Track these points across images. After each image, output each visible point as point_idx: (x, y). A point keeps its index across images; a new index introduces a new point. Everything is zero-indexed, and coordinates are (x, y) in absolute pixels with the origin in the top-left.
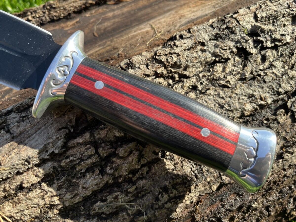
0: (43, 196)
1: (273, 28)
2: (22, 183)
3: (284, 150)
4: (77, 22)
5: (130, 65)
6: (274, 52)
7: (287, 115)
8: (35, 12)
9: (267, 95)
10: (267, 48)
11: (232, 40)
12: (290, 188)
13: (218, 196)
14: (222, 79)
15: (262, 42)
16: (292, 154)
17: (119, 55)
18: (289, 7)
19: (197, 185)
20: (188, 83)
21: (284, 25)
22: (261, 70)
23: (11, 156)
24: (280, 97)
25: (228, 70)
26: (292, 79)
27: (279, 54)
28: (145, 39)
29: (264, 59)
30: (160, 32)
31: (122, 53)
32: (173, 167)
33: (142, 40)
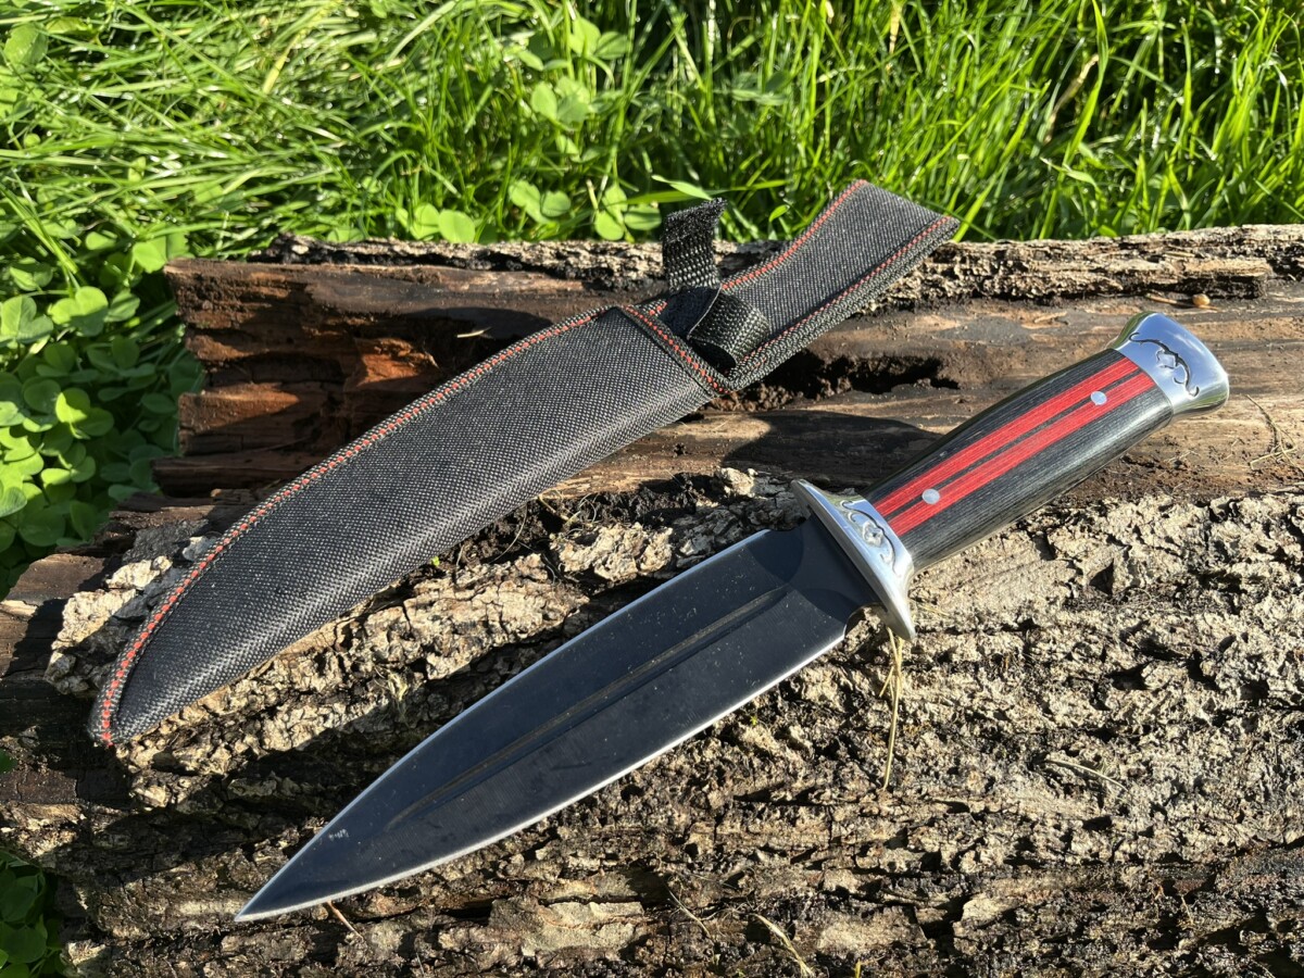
0: (974, 692)
2: (952, 650)
4: (1056, 319)
5: (1232, 512)
8: (975, 260)
17: (1179, 463)
19: (1261, 813)
23: (956, 594)
28: (1247, 449)
30: (1290, 447)
31: (1188, 464)
32: (1230, 756)
33: (1241, 447)
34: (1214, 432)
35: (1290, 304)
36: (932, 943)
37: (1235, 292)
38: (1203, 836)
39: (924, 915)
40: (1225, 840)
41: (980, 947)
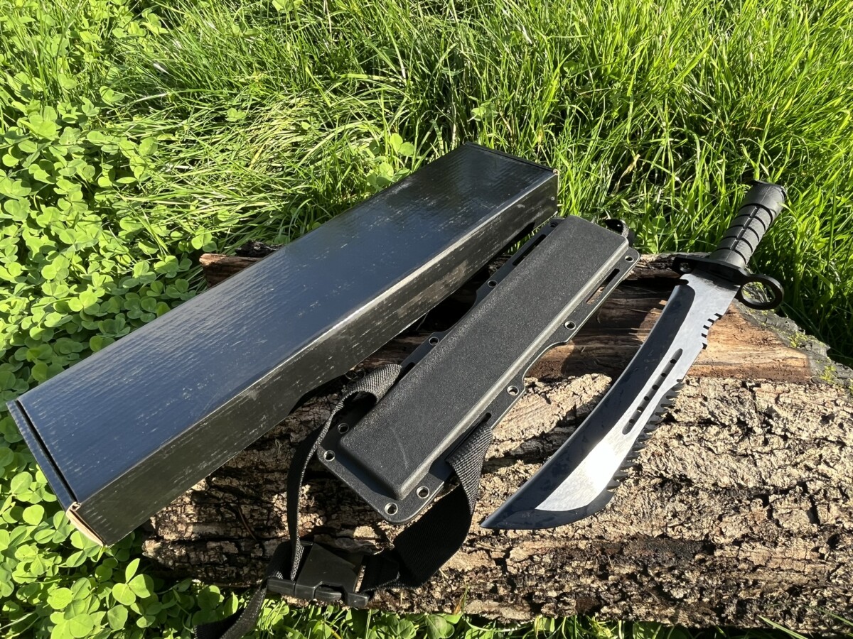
1: (791, 418)
3: (746, 539)
6: (781, 441)
7: (764, 507)
9: (751, 478)
10: (774, 434)
11: (738, 410)
12: (738, 585)
13: (654, 545)
14: (710, 442)
15: (772, 426)
16: (753, 548)
18: (824, 405)
19: (641, 522)
20: (676, 429)
21: (808, 420)
22: (757, 452)
24: (766, 487)
25: (721, 436)
26: (788, 476)
27: (787, 446)
29: (766, 442)
36: (499, 567)
38: (615, 529)
39: (494, 555)
40: (625, 533)
41: (518, 570)
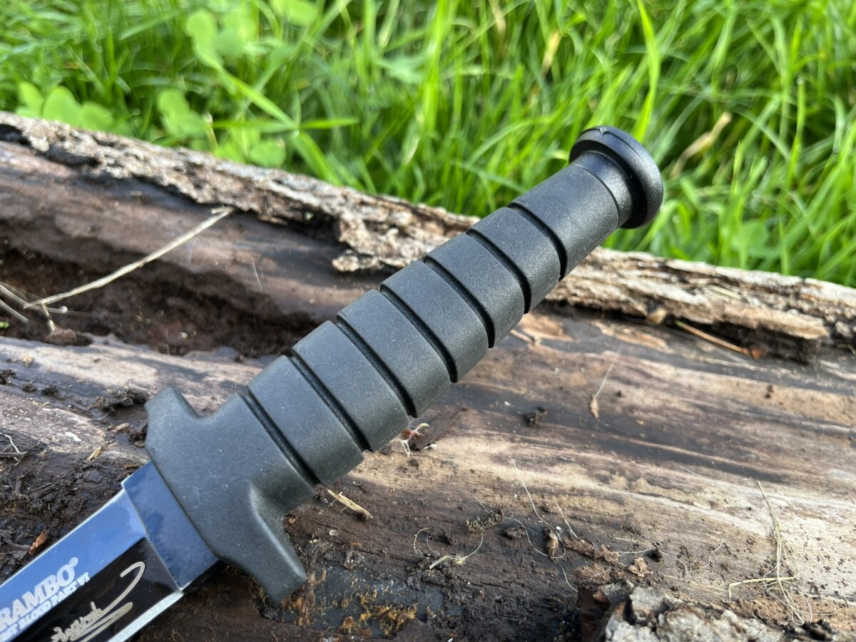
28: (732, 562)
33: (722, 558)
34: (694, 527)
35: (842, 380)
37: (782, 352)
